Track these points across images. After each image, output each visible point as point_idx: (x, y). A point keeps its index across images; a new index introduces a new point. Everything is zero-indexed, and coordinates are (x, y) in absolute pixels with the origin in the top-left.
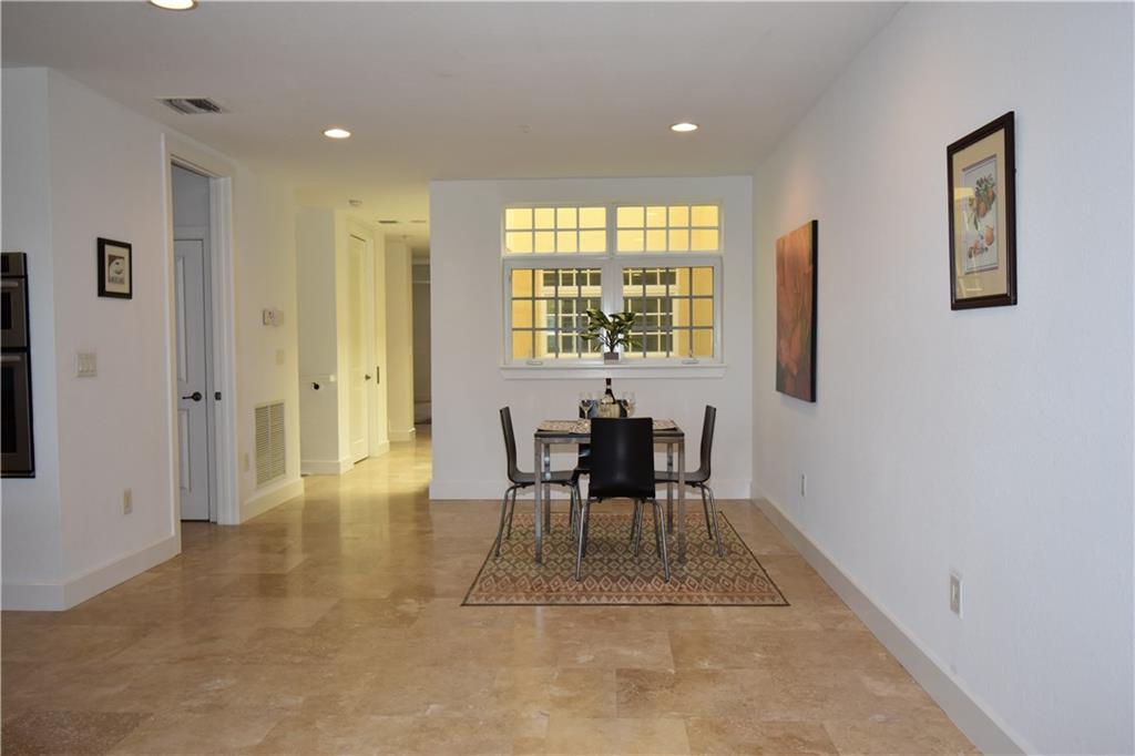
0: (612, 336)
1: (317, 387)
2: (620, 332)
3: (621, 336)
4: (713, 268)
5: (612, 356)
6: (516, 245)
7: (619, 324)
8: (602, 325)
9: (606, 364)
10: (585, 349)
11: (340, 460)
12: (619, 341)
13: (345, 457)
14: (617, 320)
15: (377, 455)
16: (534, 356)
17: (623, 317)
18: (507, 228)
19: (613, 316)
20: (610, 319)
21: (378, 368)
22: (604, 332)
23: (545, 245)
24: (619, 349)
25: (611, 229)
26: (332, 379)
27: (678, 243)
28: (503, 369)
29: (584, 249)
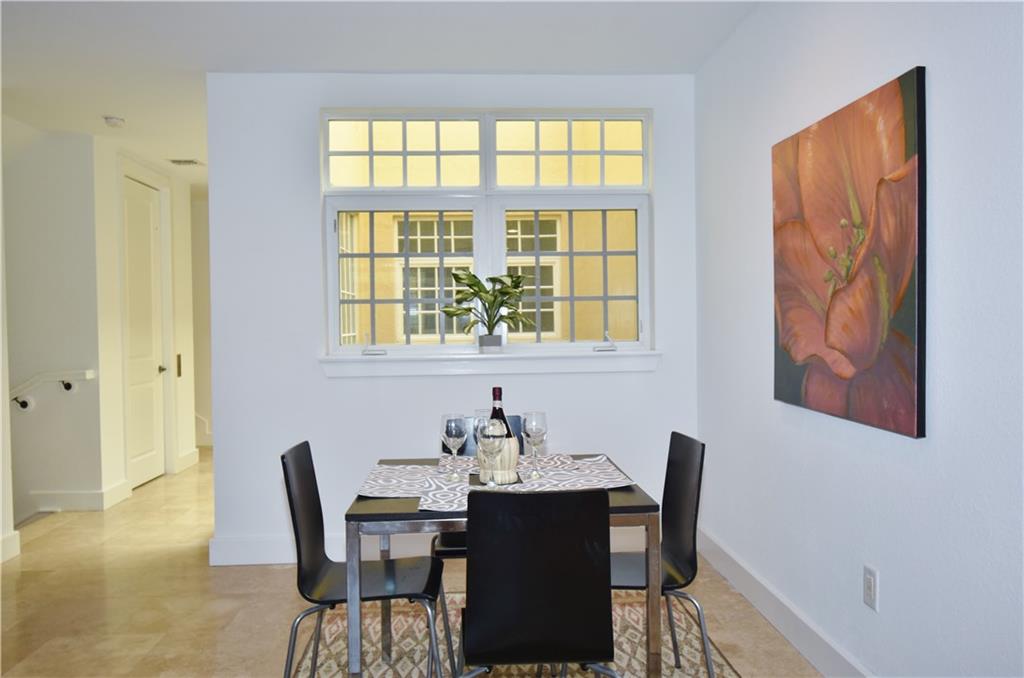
0: (491, 309)
1: (68, 386)
2: (502, 304)
3: (504, 311)
4: (636, 210)
5: (490, 340)
6: (345, 174)
7: (503, 293)
8: (475, 294)
9: (482, 353)
10: (449, 328)
11: (105, 489)
12: (502, 318)
13: (115, 484)
14: (498, 287)
15: (177, 472)
16: (373, 341)
17: (508, 281)
18: (332, 149)
19: (493, 280)
20: (489, 286)
21: (179, 357)
22: (477, 304)
23: (388, 175)
24: (502, 329)
25: (487, 152)
26: (90, 375)
27: (587, 175)
28: (321, 362)
29: (447, 182)
